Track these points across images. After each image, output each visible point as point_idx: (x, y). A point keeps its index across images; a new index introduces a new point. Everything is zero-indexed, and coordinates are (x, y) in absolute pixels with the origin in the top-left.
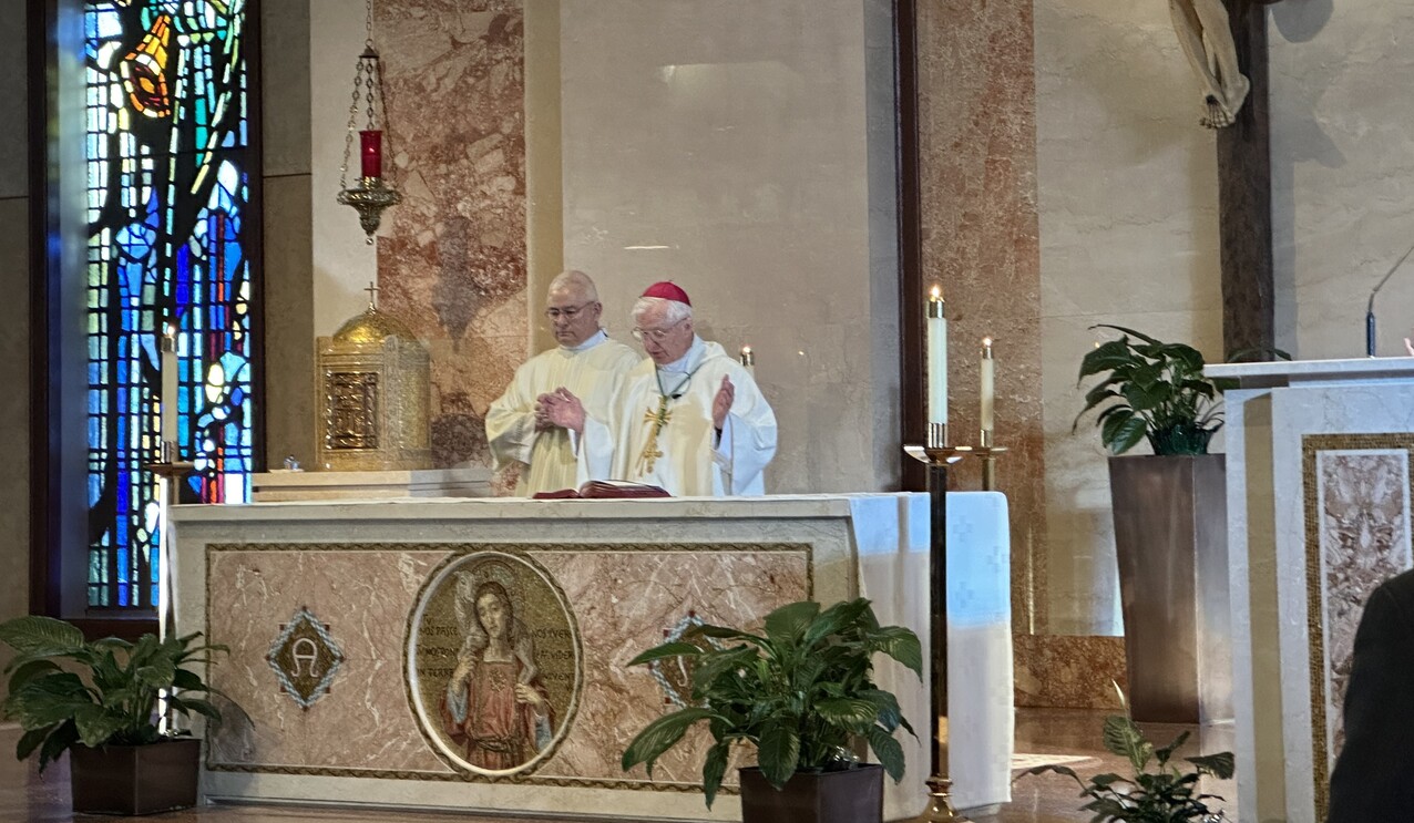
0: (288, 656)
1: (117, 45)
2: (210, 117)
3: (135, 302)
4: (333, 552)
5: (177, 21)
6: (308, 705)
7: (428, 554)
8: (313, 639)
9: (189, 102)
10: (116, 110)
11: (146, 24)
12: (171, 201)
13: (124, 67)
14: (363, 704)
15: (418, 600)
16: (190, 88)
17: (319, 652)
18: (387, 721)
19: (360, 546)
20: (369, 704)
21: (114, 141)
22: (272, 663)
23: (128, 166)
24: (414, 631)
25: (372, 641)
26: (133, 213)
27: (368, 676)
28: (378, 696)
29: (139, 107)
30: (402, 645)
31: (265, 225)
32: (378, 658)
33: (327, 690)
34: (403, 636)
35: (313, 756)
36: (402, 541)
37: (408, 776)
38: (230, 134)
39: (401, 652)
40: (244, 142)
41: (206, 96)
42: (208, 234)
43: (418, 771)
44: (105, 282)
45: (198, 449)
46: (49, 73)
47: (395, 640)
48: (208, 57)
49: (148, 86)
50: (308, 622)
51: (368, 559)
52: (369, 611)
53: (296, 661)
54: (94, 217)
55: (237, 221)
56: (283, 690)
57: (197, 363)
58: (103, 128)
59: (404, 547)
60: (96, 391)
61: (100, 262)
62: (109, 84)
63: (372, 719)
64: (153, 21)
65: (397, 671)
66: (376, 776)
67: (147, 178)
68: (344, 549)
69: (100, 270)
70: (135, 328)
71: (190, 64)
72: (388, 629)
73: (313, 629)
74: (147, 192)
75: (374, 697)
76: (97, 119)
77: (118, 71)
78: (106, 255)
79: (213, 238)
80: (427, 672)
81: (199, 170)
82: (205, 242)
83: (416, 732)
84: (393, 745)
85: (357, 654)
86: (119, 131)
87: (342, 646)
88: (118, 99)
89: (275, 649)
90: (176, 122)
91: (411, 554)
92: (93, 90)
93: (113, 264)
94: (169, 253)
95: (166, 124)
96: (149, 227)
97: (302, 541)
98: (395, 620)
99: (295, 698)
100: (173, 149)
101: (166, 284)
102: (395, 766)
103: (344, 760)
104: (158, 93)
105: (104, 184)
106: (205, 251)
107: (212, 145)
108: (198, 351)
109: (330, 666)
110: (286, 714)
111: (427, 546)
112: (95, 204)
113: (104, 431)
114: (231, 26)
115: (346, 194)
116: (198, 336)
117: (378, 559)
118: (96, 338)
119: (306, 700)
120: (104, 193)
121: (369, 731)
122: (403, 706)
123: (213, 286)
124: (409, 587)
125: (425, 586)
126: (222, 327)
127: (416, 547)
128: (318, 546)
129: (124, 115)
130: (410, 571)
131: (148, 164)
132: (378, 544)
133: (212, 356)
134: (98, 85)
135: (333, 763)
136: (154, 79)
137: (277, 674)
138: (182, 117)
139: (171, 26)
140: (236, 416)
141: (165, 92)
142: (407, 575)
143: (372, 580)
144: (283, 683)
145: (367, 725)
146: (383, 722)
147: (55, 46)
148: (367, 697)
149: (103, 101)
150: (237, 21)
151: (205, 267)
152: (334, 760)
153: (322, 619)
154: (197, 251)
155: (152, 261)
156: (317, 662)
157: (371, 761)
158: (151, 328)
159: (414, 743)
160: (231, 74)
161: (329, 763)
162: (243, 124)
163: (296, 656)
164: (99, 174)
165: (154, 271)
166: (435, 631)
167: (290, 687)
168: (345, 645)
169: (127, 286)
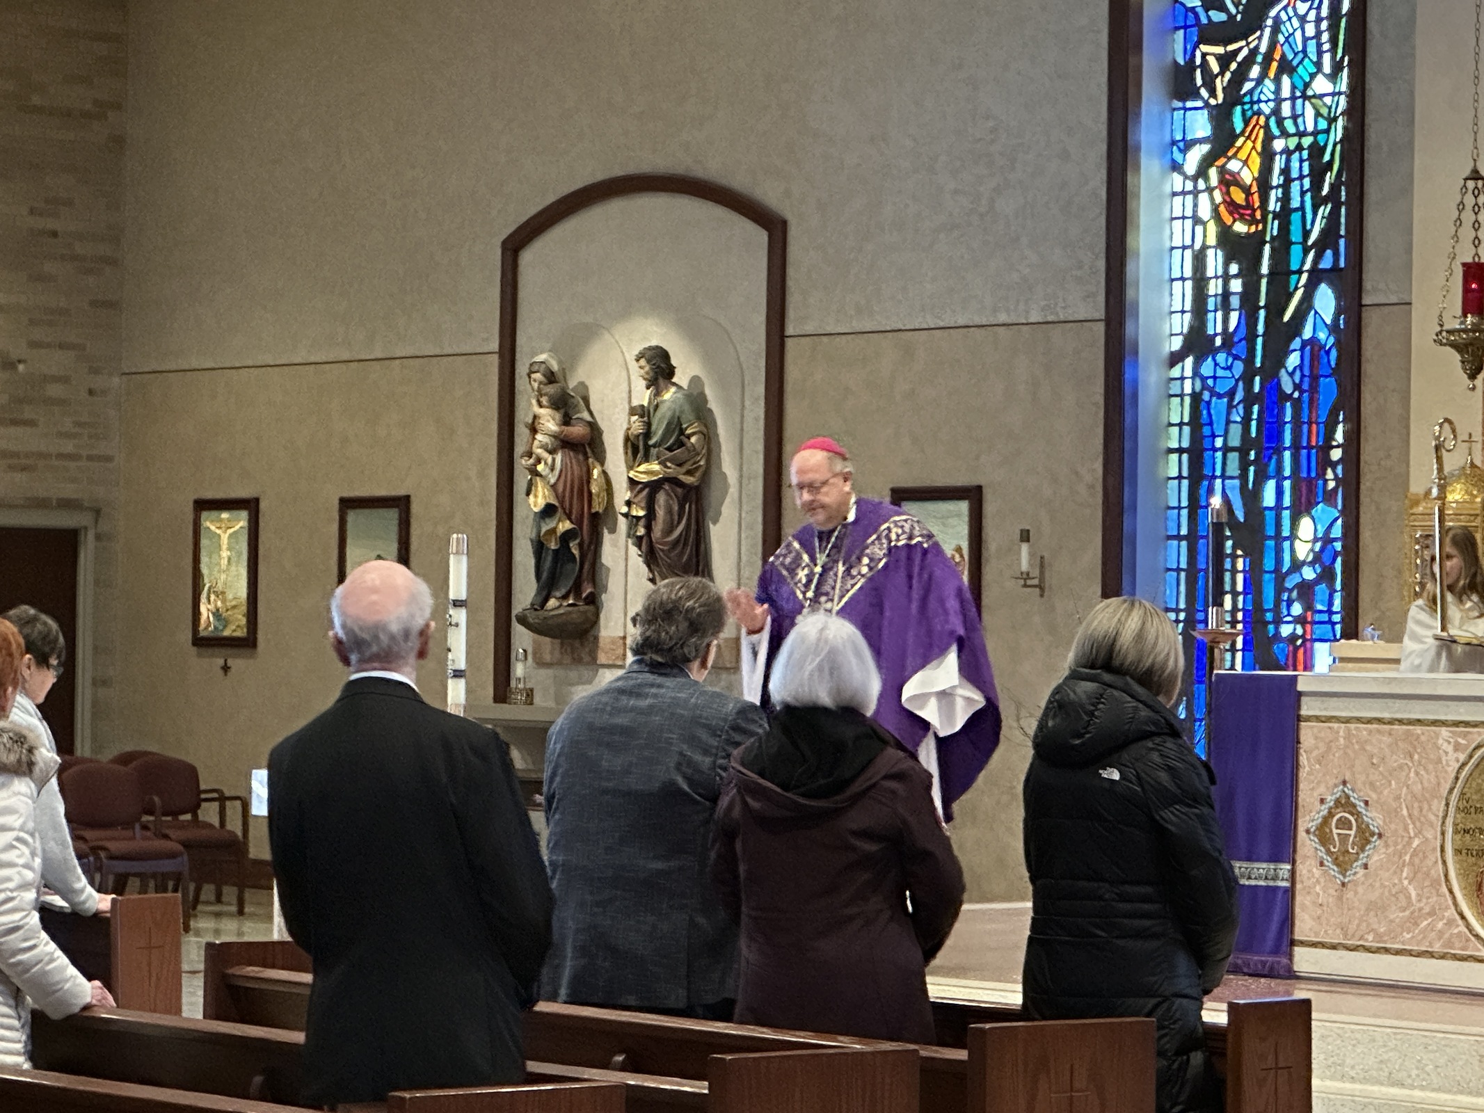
0: (1328, 830)
1: (1206, 148)
2: (1306, 234)
3: (1219, 442)
4: (1375, 726)
5: (1272, 121)
6: (1346, 880)
7: (1468, 732)
8: (1352, 814)
9: (1284, 215)
10: (1204, 224)
11: (1238, 124)
12: (1261, 328)
13: (1213, 173)
14: (1400, 880)
15: (1457, 778)
16: (1285, 199)
17: (1358, 827)
18: (1424, 900)
19: (1401, 722)
20: (1406, 882)
21: (1199, 259)
22: (1312, 838)
23: (1214, 288)
24: (1452, 809)
25: (1411, 819)
26: (1218, 341)
27: (1406, 854)
28: (1415, 873)
29: (1228, 219)
30: (1440, 824)
31: (1363, 359)
32: (1416, 835)
33: (1366, 866)
34: (1441, 814)
35: (1350, 932)
36: (1443, 718)
37: (1443, 957)
38: (1329, 253)
39: (1439, 829)
40: (1342, 264)
41: (1302, 208)
42: (1301, 366)
43: (1453, 952)
44: (1186, 420)
45: (1285, 612)
46: (1130, 179)
47: (1432, 818)
48: (1306, 165)
49: (1239, 197)
50: (1348, 797)
51: (1408, 733)
52: (1408, 787)
53: (1336, 837)
54: (1177, 344)
55: (1334, 353)
56: (1322, 864)
57: (1286, 514)
58: (1188, 242)
59: (1443, 723)
60: (1175, 542)
61: (1181, 396)
62: (1195, 193)
63: (1409, 897)
64: (1246, 122)
65: (1434, 849)
66: (1411, 955)
67: (1235, 302)
68: (1384, 723)
69: (1182, 405)
70: (1218, 473)
71: (1286, 171)
72: (1426, 807)
73: (1354, 806)
74: (1234, 317)
75: (1411, 875)
76: (1180, 233)
77: (1207, 179)
78: (1188, 388)
79: (1307, 372)
80: (1464, 851)
81: (1290, 296)
82: (1297, 378)
83: (1451, 912)
84: (1429, 924)
85: (1396, 830)
86: (1204, 247)
87: (1381, 823)
88: (1205, 211)
89: (1314, 823)
90: (1268, 238)
91: (1451, 732)
92: (1178, 200)
93: (1196, 397)
94: (1257, 389)
95: (1257, 240)
96: (1236, 357)
97: (1344, 714)
98: (1434, 797)
99: (1333, 873)
100: (1265, 270)
101: (1254, 424)
102: (1431, 945)
103: (1381, 937)
104: (1249, 206)
105: (1188, 307)
106: (1297, 387)
107: (1307, 266)
108: (1287, 501)
109: (1368, 842)
110: (1324, 889)
111: (1467, 724)
112: (1177, 330)
113: (1183, 588)
114: (1333, 127)
115: (1444, 334)
116: (1287, 484)
117: (1418, 737)
118: (1176, 482)
119: (1345, 876)
120: (1188, 317)
121: (1404, 911)
122: (1440, 885)
123: (1305, 427)
124: (1448, 765)
125: (1464, 764)
126: (1313, 474)
127: (1457, 724)
128: (1359, 720)
129: (1212, 229)
130: (1450, 749)
131: (1236, 286)
132: (1419, 720)
133: (1302, 507)
134: (1184, 193)
135: (1370, 941)
136: (1247, 190)
137: (1316, 848)
138: (1275, 233)
139: (1267, 127)
140: (1327, 575)
141: (1257, 204)
142: (1446, 753)
143: (1411, 757)
144: (1322, 857)
145: (1404, 904)
146: (1420, 901)
147: (1138, 149)
148: (1405, 875)
149: (1189, 213)
150: (1340, 123)
151: (1297, 404)
152: (1370, 937)
153: (1362, 794)
154: (1287, 386)
155: (1239, 396)
156: (1355, 837)
157: (1406, 940)
158: (1237, 473)
159: (1450, 923)
160: (1332, 186)
161: (1367, 940)
162: (1342, 242)
163: (1335, 831)
164: (1182, 295)
165: (1241, 408)
166: (1473, 810)
167: (1328, 861)
168: (1384, 821)
169: (1211, 424)
